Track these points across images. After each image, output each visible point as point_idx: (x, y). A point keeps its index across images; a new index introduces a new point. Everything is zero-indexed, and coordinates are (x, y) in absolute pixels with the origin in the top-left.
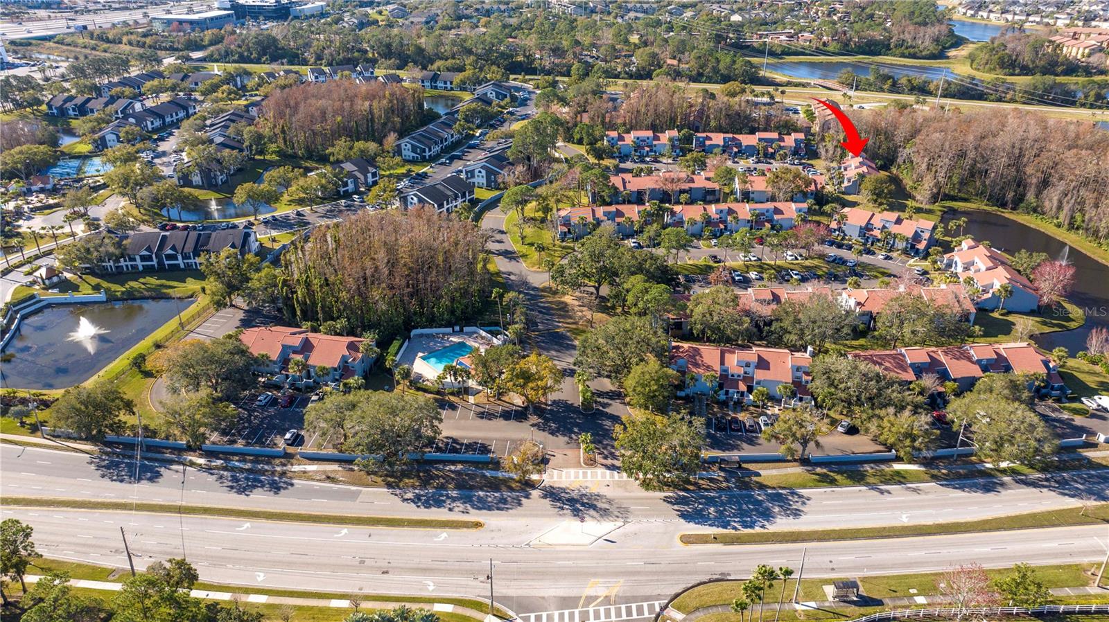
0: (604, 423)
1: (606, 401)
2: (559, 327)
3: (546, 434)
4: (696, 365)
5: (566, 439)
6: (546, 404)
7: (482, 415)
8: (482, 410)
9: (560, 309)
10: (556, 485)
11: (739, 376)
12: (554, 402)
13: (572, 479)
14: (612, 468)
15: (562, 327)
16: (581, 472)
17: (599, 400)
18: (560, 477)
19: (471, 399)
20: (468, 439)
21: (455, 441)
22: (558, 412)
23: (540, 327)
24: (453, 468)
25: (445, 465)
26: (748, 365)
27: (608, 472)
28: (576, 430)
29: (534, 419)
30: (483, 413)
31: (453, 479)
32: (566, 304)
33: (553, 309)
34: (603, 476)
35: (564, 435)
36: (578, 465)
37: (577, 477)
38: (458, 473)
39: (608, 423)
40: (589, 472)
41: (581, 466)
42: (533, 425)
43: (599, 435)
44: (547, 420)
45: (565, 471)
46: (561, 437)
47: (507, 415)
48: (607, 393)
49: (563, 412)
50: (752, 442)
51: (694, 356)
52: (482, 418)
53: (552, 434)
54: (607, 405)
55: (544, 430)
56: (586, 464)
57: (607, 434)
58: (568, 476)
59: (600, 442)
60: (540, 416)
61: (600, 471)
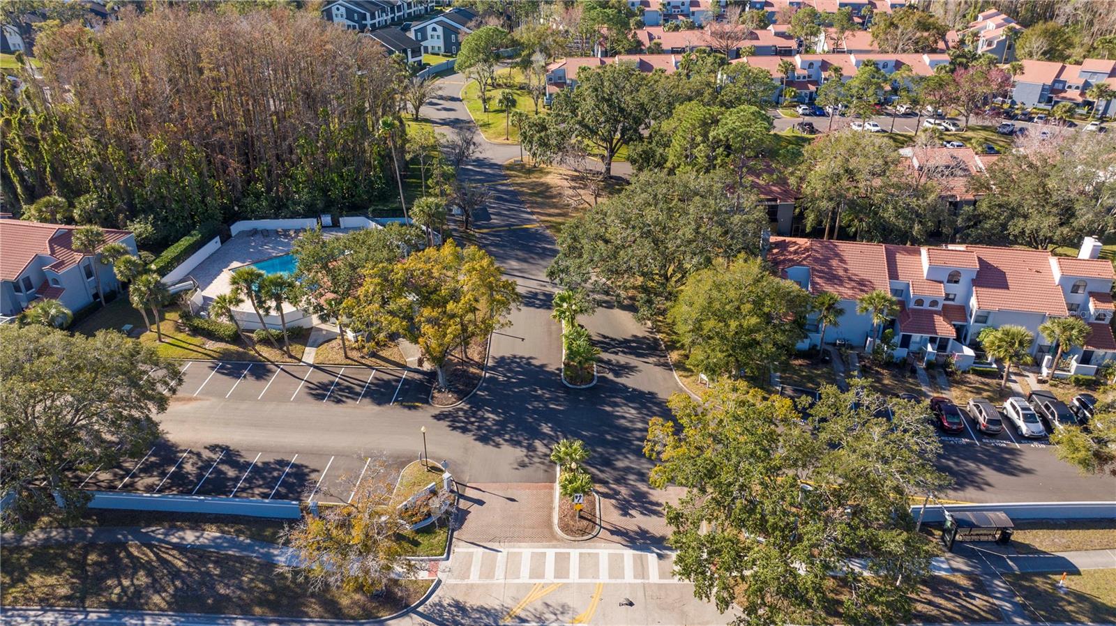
0: (620, 411)
1: (622, 359)
2: (530, 221)
3: (469, 439)
4: (833, 279)
5: (520, 453)
6: (481, 366)
7: (320, 392)
8: (325, 378)
9: (536, 195)
10: (472, 601)
11: (934, 303)
12: (501, 361)
13: (525, 577)
14: (641, 541)
15: (535, 221)
16: (551, 553)
17: (605, 356)
18: (488, 572)
19: (310, 355)
20: (264, 450)
21: (230, 456)
22: (508, 385)
23: (495, 220)
24: (190, 537)
25: (173, 528)
26: (954, 278)
27: (629, 554)
28: (546, 429)
29: (445, 401)
30: (324, 387)
31: (175, 574)
32: (548, 187)
33: (523, 194)
34: (616, 568)
35: (517, 443)
36: (543, 533)
37: (537, 572)
38: (197, 554)
39: (628, 413)
40: (574, 553)
41: (553, 537)
42: (438, 417)
43: (605, 443)
44: (477, 404)
45: (505, 549)
46: (507, 448)
47: (381, 393)
48: (626, 341)
49: (521, 383)
50: (1005, 464)
51: (827, 259)
52: (320, 397)
53: (484, 439)
54: (628, 369)
55: (464, 430)
56: (566, 528)
57: (626, 442)
58: (513, 567)
59: (607, 463)
60: (461, 395)
61: (607, 552)
